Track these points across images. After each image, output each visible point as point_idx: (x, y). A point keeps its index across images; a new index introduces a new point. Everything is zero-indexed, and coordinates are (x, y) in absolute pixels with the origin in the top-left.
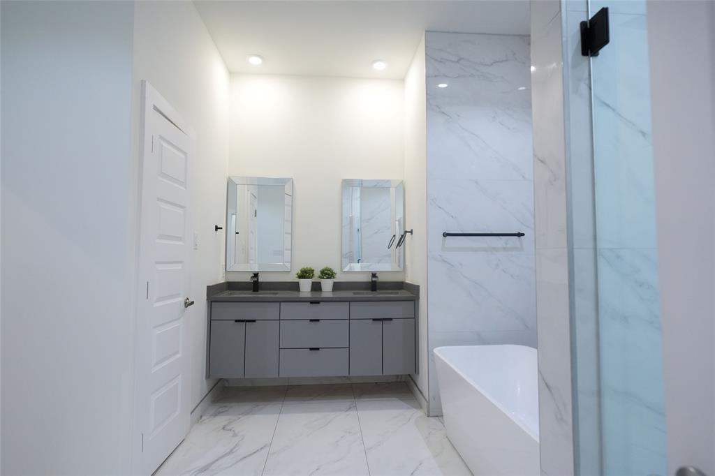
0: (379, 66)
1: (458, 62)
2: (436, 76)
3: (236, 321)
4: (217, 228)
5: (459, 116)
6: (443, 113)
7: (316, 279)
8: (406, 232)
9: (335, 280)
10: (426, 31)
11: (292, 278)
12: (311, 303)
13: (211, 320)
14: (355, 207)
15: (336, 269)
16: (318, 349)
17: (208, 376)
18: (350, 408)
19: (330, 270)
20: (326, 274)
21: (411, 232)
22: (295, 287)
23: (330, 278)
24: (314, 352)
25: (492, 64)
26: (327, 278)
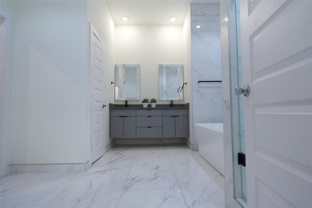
0: (173, 19)
1: (203, 15)
2: (195, 21)
3: (120, 117)
4: (112, 83)
5: (204, 36)
6: (198, 35)
7: (149, 103)
8: (184, 84)
9: (157, 104)
10: (191, 4)
11: (140, 103)
12: (148, 110)
13: (111, 116)
14: (164, 81)
15: (157, 99)
16: (151, 127)
17: (110, 137)
18: (163, 149)
19: (154, 99)
20: (153, 101)
21: (186, 84)
22: (142, 106)
23: (155, 102)
24: (149, 128)
25: (217, 16)
26: (154, 102)
